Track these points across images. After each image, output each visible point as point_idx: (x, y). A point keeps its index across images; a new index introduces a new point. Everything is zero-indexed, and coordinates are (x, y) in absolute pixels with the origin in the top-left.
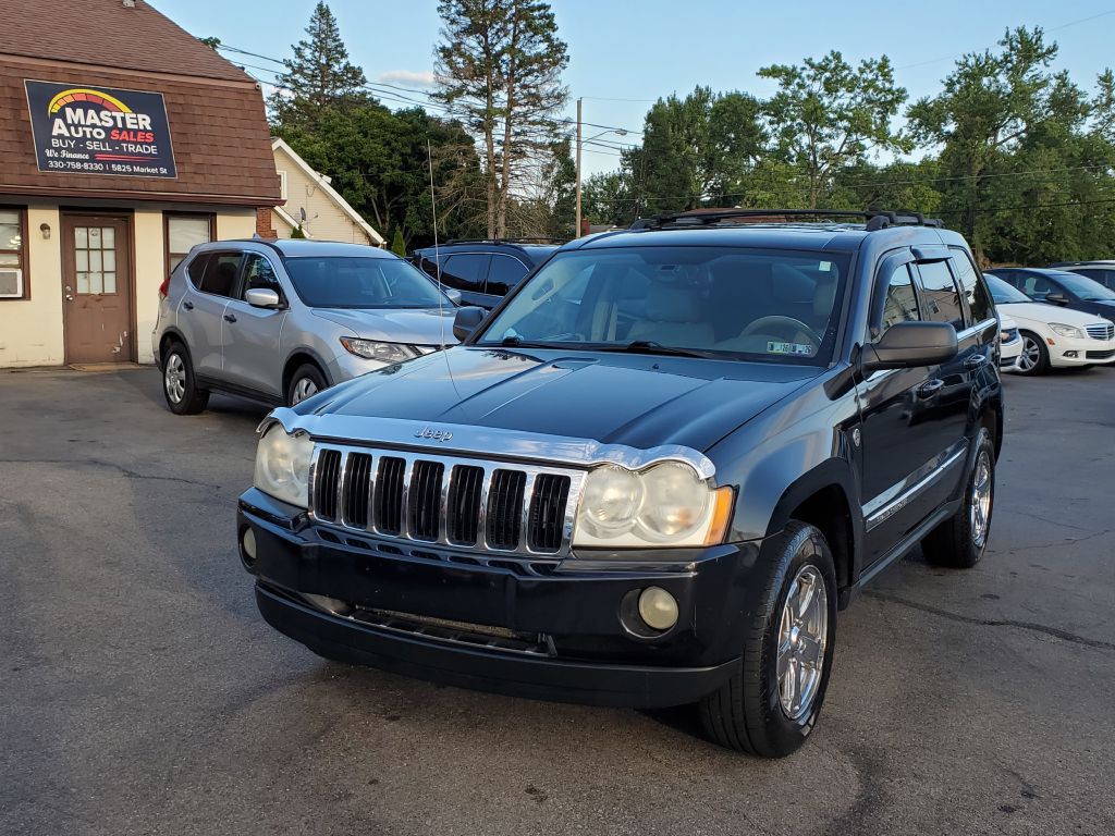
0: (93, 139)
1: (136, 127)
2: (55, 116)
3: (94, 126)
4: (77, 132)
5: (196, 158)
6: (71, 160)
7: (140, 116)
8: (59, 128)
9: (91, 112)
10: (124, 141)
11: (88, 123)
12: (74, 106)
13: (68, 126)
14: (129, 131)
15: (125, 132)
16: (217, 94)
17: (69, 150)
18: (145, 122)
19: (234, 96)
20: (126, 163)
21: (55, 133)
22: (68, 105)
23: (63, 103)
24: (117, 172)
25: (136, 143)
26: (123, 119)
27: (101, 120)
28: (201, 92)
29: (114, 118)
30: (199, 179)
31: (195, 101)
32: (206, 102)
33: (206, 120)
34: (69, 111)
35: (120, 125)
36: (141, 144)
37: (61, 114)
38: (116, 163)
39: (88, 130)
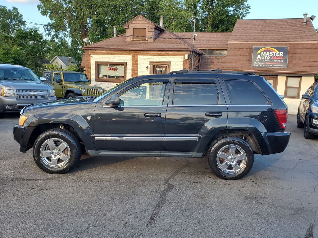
0: (267, 59)
1: (279, 55)
2: (259, 54)
3: (267, 56)
4: (263, 58)
5: (294, 62)
6: (259, 64)
7: (280, 53)
8: (259, 57)
9: (268, 53)
10: (274, 59)
11: (266, 55)
12: (264, 52)
13: (261, 56)
14: (277, 56)
15: (275, 57)
16: (305, 45)
17: (260, 62)
18: (281, 54)
19: (311, 45)
20: (274, 64)
21: (257, 58)
22: (262, 51)
23: (261, 51)
24: (271, 67)
25: (277, 59)
26: (276, 54)
27: (270, 54)
28: (300, 45)
29: (273, 54)
30: (293, 67)
31: (297, 47)
32: (301, 47)
33: (300, 52)
34: (262, 53)
35: (274, 55)
36: (279, 59)
37: (260, 54)
38: (271, 65)
39: (266, 57)
